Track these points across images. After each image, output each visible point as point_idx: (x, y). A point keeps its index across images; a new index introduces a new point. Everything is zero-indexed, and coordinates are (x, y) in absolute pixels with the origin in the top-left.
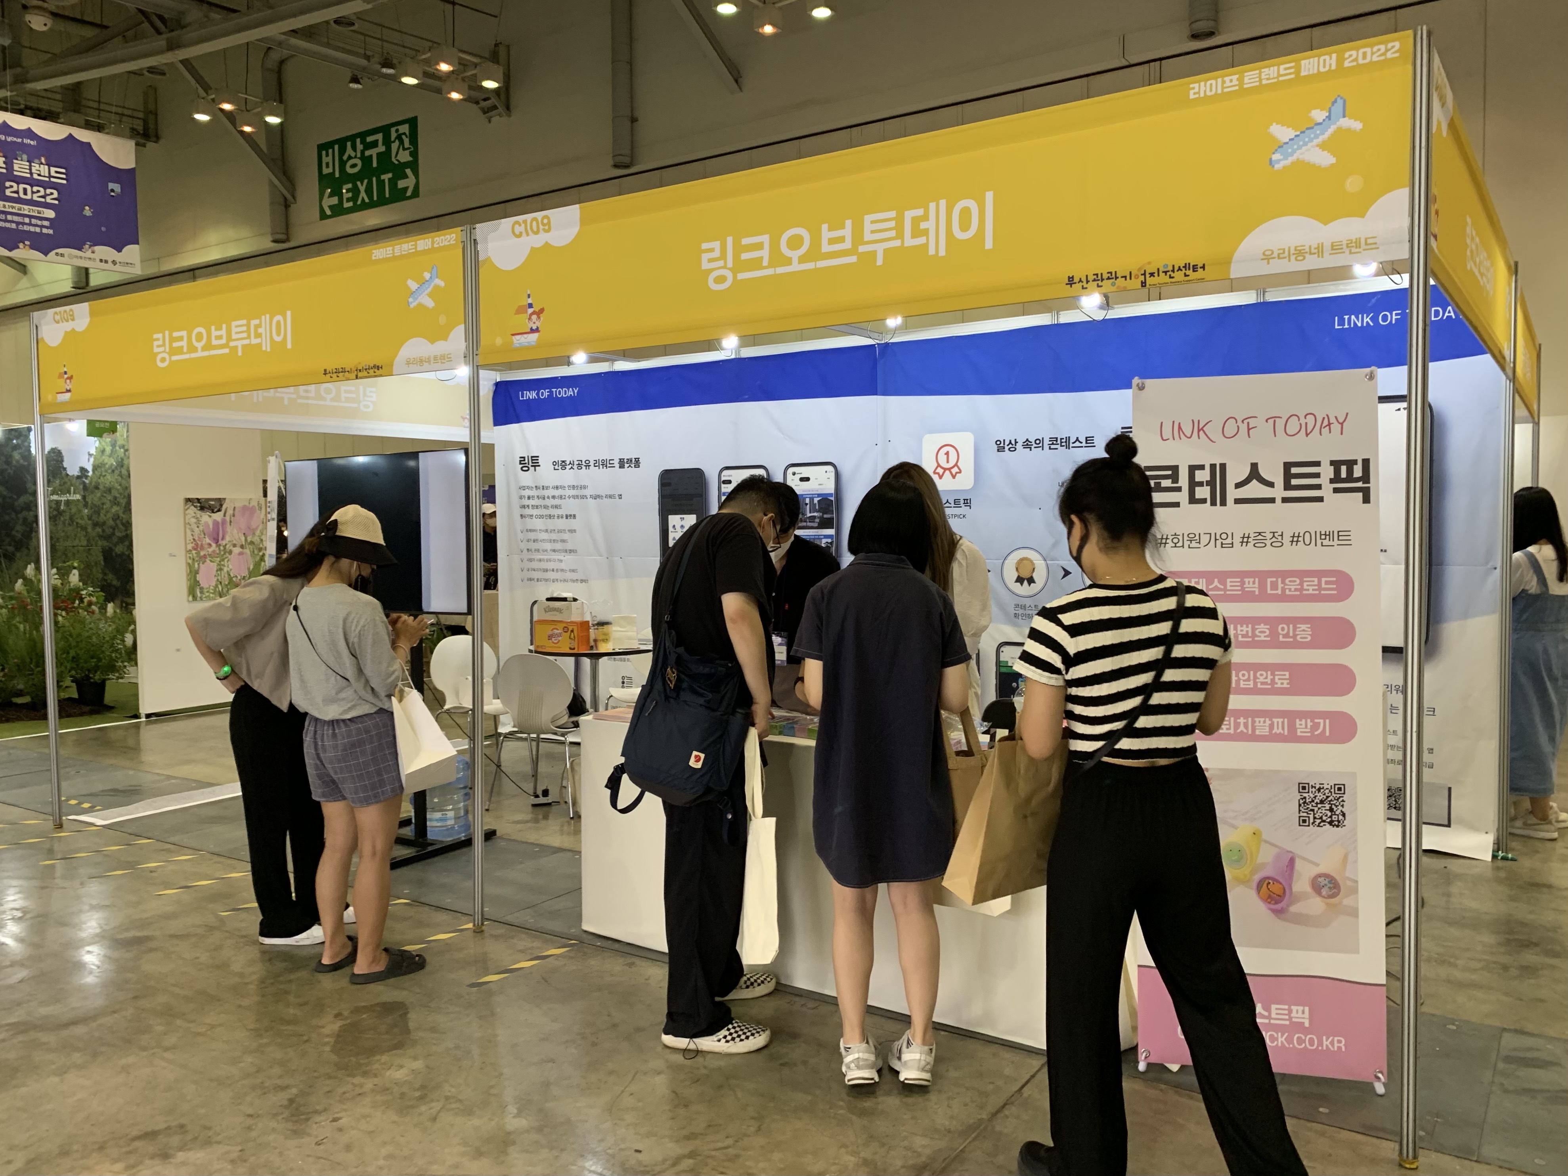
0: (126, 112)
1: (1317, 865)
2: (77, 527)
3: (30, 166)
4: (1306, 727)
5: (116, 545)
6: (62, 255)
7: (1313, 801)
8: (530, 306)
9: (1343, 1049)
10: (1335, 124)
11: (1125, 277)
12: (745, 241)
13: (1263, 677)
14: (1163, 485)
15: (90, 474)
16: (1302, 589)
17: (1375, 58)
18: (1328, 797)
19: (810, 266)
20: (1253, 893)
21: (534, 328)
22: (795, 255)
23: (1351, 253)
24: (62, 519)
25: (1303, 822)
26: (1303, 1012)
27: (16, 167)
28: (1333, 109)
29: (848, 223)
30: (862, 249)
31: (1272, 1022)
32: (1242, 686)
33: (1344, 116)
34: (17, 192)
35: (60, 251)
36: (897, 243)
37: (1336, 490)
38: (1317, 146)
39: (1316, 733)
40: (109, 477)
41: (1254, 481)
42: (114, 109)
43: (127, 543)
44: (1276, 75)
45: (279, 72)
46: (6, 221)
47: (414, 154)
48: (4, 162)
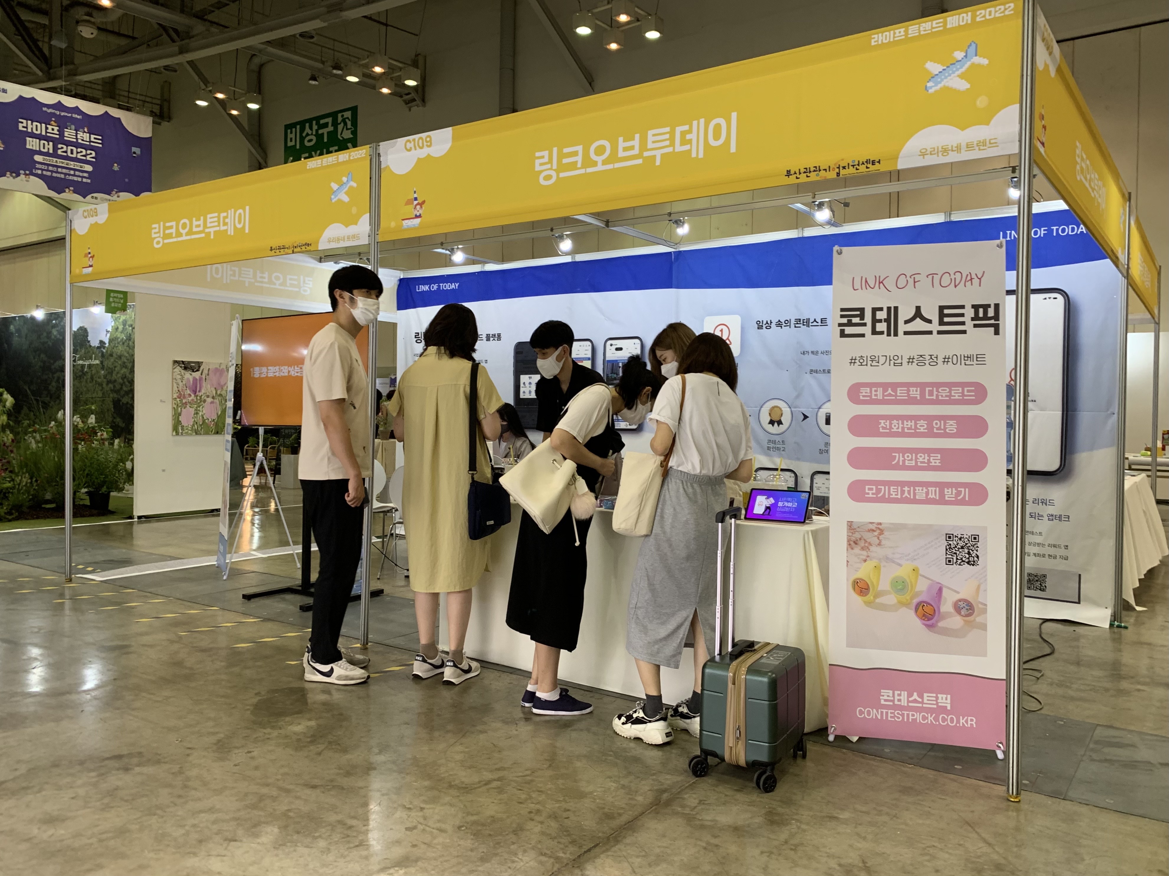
0: (148, 100)
1: (958, 593)
2: (96, 384)
3: (77, 134)
4: (952, 494)
5: (122, 397)
6: (96, 198)
7: (956, 547)
8: (416, 199)
9: (975, 726)
10: (970, 60)
11: (825, 170)
12: (566, 150)
13: (922, 458)
14: (853, 322)
15: (107, 345)
16: (951, 396)
17: (997, 15)
18: (966, 544)
19: (610, 167)
20: (912, 613)
21: (418, 214)
22: (599, 159)
23: (979, 150)
24: (85, 377)
25: (949, 562)
26: (946, 699)
27: (66, 134)
28: (969, 50)
29: (637, 136)
30: (646, 154)
31: (924, 705)
32: (907, 464)
33: (976, 56)
34: (66, 152)
35: (95, 195)
36: (670, 149)
37: (975, 326)
38: (958, 76)
39: (959, 498)
40: (120, 348)
41: (918, 319)
42: (139, 97)
43: (130, 395)
44: (930, 28)
45: (259, 73)
46: (57, 172)
47: (354, 133)
48: (58, 131)
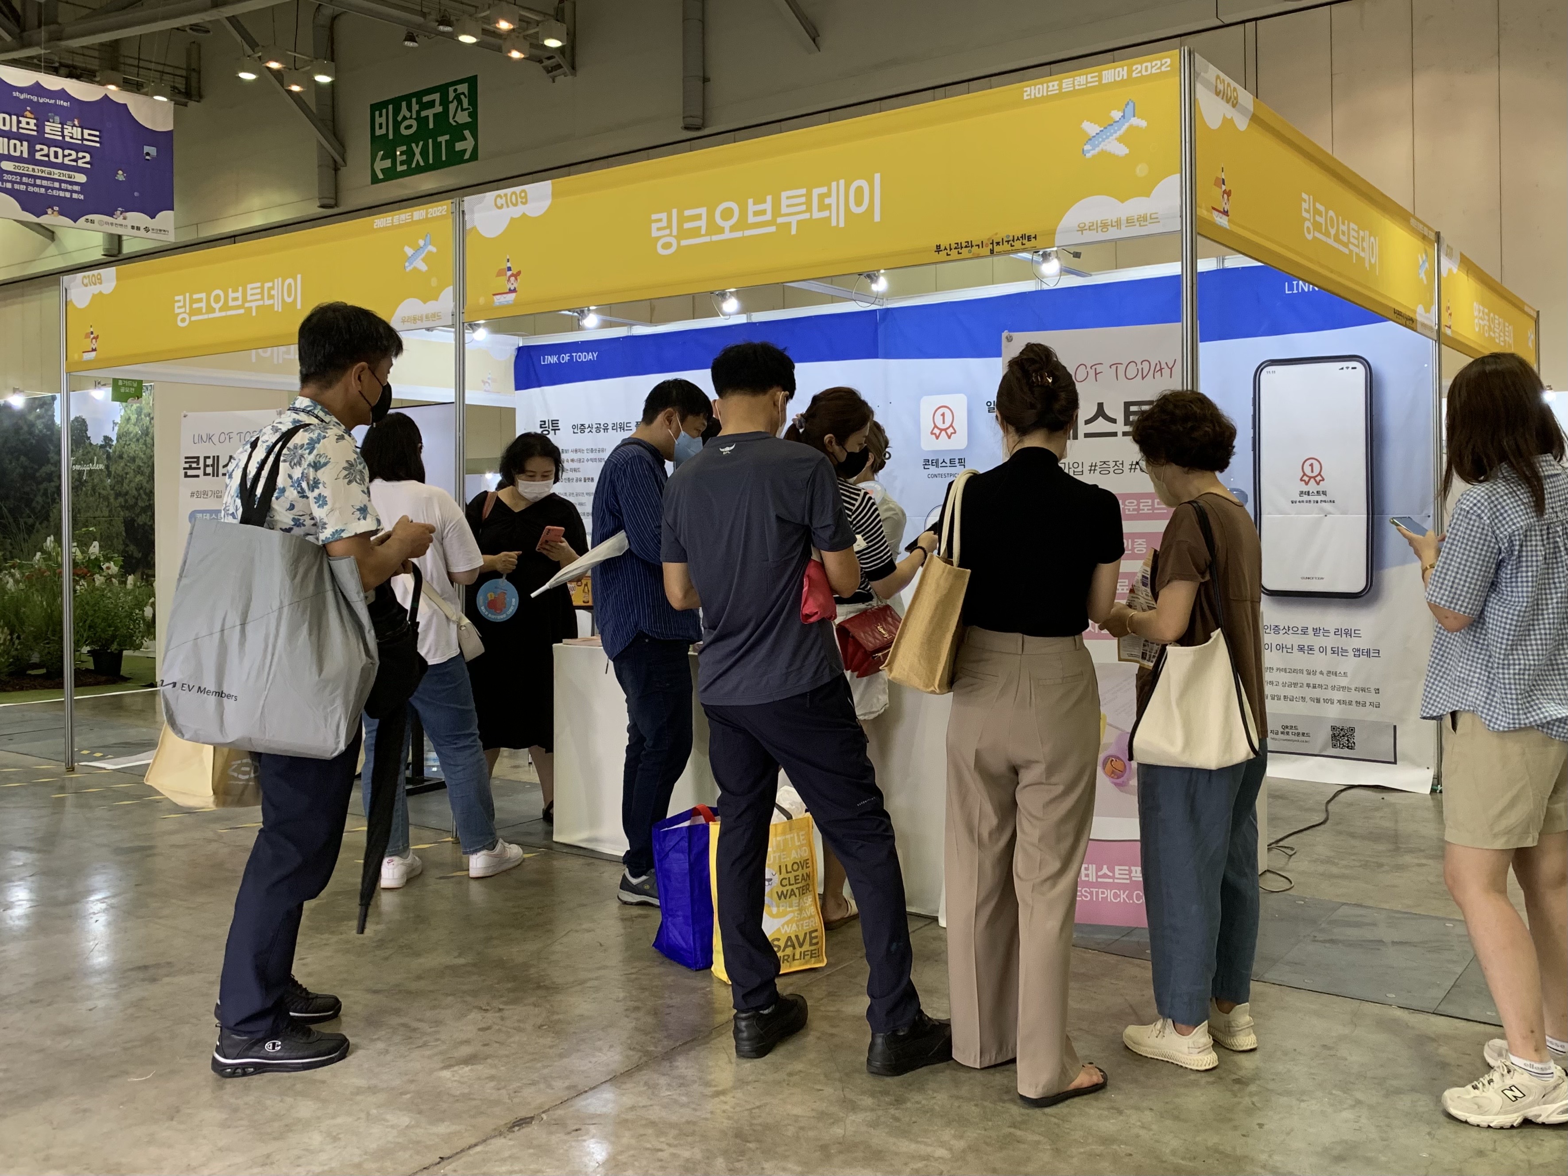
0: (167, 69)
2: (100, 497)
3: (63, 128)
5: (138, 515)
6: (92, 222)
8: (509, 269)
10: (1128, 122)
11: (978, 246)
12: (687, 213)
15: (114, 443)
16: (1138, 509)
17: (1154, 71)
19: (739, 234)
21: (512, 288)
22: (726, 225)
23: (1140, 225)
24: (86, 488)
27: (47, 129)
28: (1126, 110)
29: (770, 198)
30: (780, 220)
33: (1134, 116)
34: (48, 155)
35: (90, 217)
36: (806, 216)
38: (1117, 139)
40: (133, 446)
41: (1101, 418)
42: (153, 66)
43: (149, 513)
44: (1085, 82)
45: (331, 28)
46: (35, 185)
47: (474, 115)
48: (35, 125)
